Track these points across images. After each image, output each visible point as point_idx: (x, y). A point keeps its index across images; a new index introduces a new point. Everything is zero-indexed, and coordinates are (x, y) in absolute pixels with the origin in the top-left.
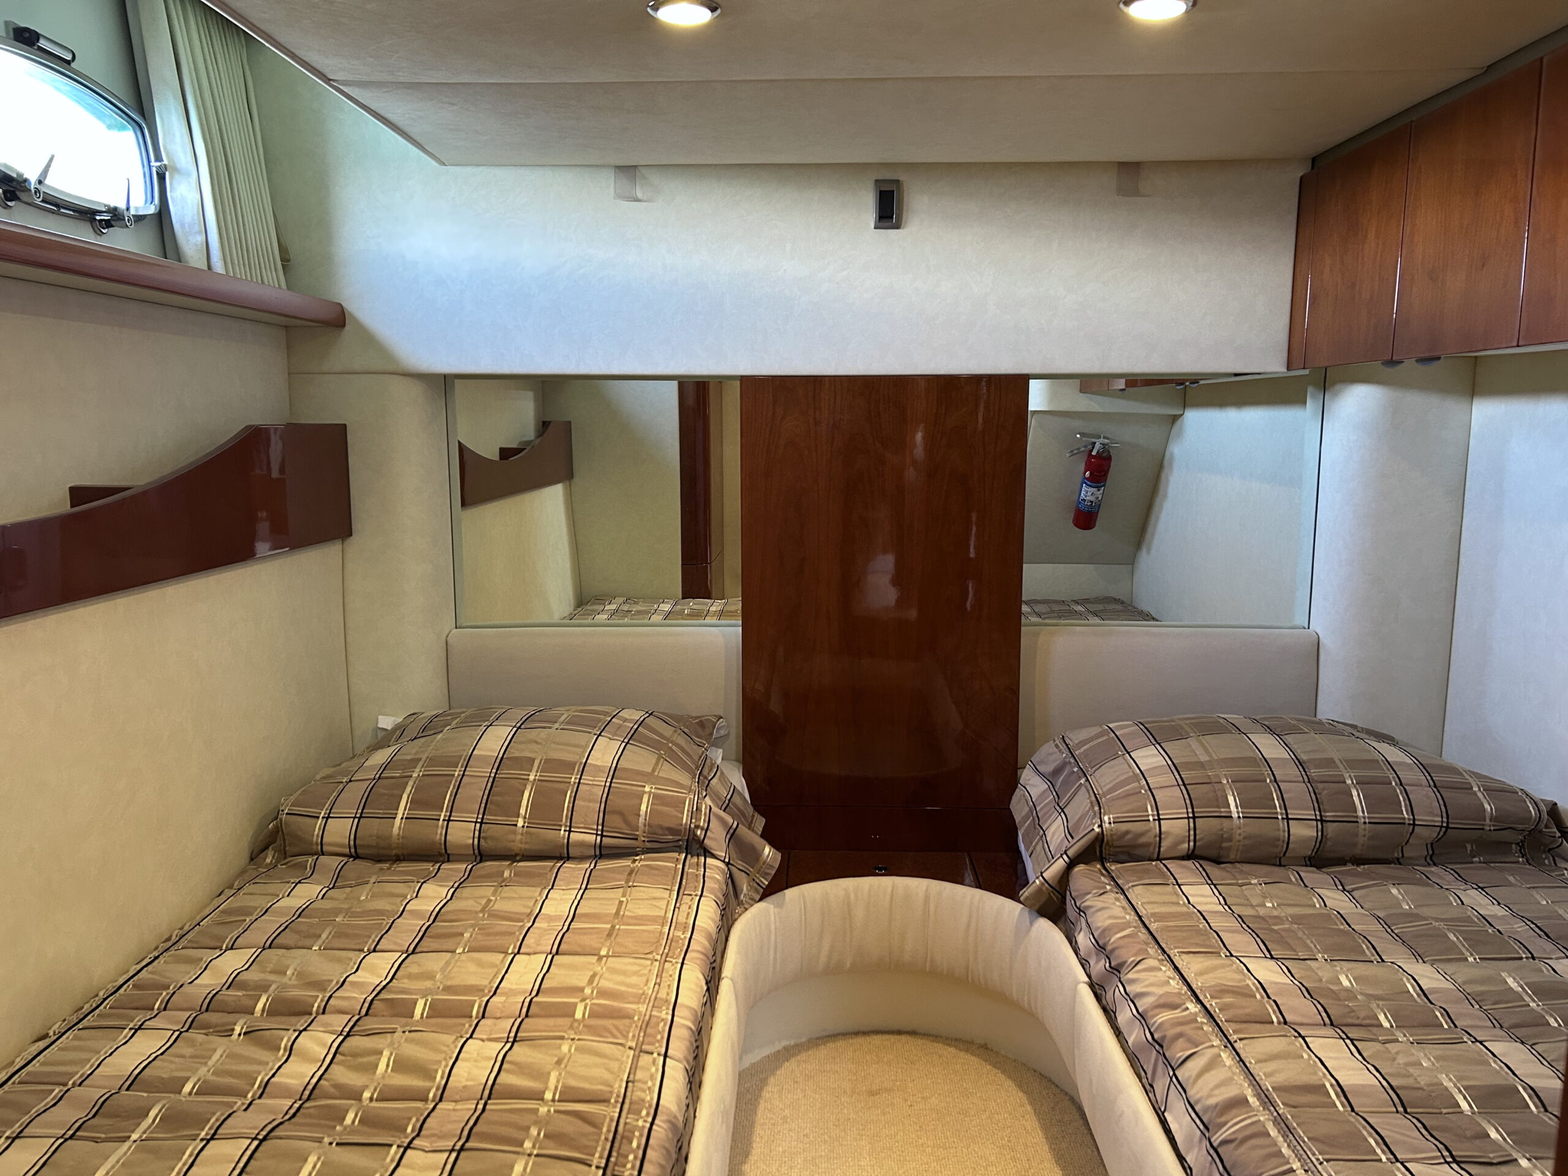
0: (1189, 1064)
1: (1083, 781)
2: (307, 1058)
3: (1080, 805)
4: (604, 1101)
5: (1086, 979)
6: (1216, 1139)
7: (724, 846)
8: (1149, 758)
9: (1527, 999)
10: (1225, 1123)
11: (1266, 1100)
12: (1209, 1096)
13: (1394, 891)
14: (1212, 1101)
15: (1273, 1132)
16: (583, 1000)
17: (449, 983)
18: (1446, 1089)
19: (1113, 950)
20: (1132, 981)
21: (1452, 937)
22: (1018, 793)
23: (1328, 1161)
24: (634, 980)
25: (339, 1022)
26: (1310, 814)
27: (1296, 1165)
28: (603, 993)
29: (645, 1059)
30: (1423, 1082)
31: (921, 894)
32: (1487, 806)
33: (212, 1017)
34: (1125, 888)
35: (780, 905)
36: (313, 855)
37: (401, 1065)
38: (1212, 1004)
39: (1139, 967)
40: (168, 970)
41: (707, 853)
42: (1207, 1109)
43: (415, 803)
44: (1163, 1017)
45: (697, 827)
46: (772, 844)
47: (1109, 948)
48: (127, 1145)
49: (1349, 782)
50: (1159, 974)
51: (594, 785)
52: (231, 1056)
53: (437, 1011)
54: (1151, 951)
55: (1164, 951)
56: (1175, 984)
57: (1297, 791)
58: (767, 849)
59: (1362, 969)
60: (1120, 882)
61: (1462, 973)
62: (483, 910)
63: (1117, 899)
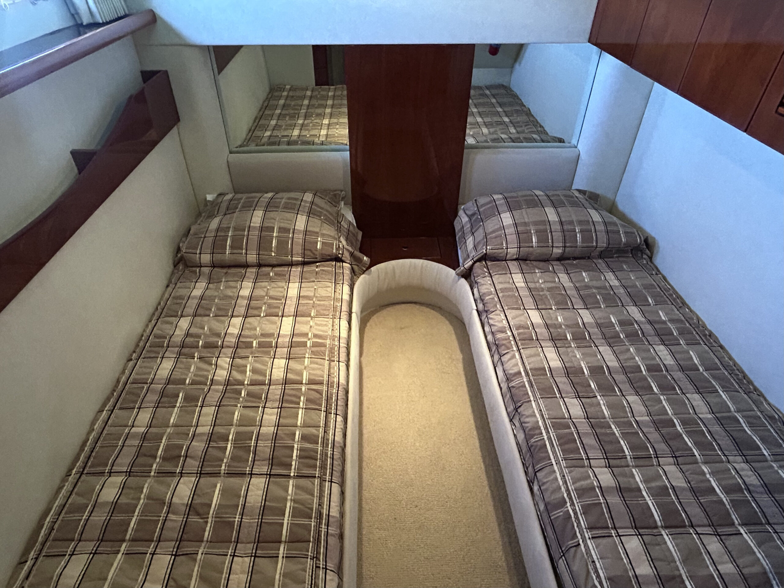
0: (505, 356)
1: (481, 223)
2: (222, 368)
3: (480, 234)
4: (321, 383)
5: (476, 308)
6: (510, 385)
7: (349, 259)
8: (507, 218)
9: (616, 326)
10: (513, 381)
11: (527, 374)
12: (510, 370)
13: (584, 274)
14: (511, 372)
15: (527, 386)
16: (309, 339)
17: (263, 332)
18: (582, 368)
19: (486, 303)
20: (491, 319)
21: (598, 297)
22: (458, 218)
23: (541, 398)
24: (324, 328)
25: (229, 351)
26: (561, 245)
27: (532, 399)
28: (316, 336)
29: (332, 363)
30: (576, 364)
31: (420, 265)
32: (623, 240)
33: (185, 350)
34: (492, 275)
35: (369, 274)
36: (198, 267)
37: (254, 371)
38: (515, 332)
39: (494, 313)
40: (163, 328)
41: (343, 261)
42: (508, 374)
43: (232, 247)
44: (499, 336)
45: (339, 254)
46: (367, 256)
47: (485, 302)
48: (176, 409)
49: (577, 231)
50: (499, 317)
51: (299, 238)
52: (198, 369)
53: (260, 345)
54: (498, 306)
55: (502, 308)
56: (505, 322)
57: (558, 235)
58: (365, 258)
59: (567, 313)
60: (491, 271)
61: (598, 314)
62: (266, 295)
63: (489, 280)
